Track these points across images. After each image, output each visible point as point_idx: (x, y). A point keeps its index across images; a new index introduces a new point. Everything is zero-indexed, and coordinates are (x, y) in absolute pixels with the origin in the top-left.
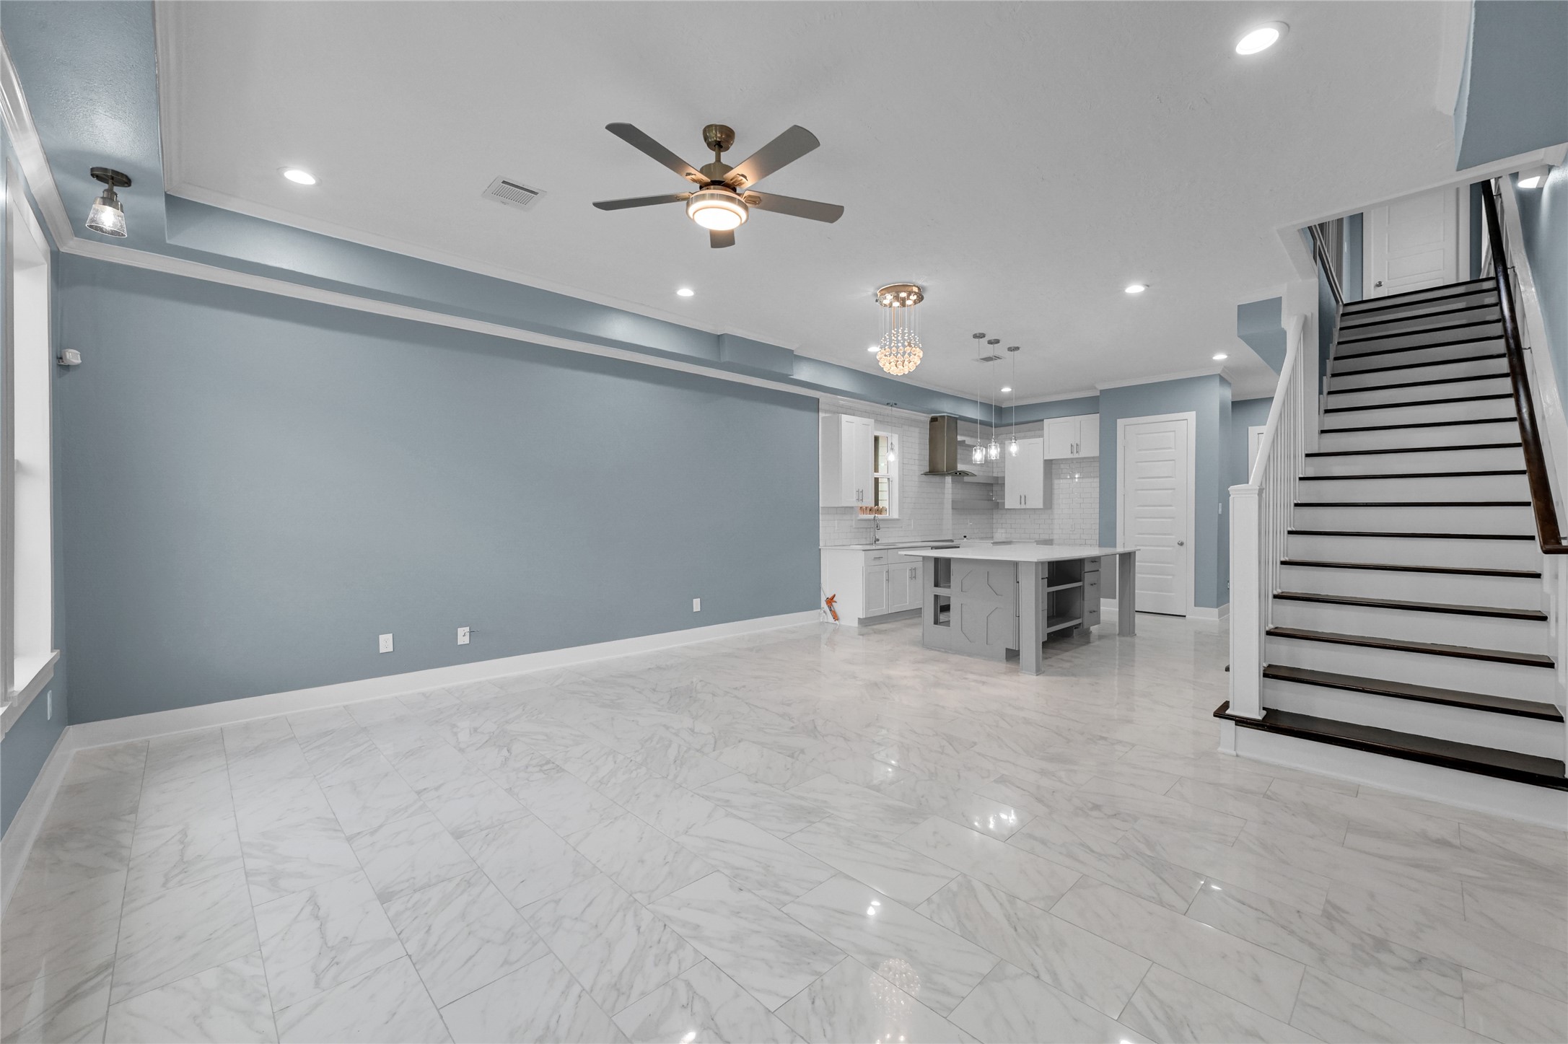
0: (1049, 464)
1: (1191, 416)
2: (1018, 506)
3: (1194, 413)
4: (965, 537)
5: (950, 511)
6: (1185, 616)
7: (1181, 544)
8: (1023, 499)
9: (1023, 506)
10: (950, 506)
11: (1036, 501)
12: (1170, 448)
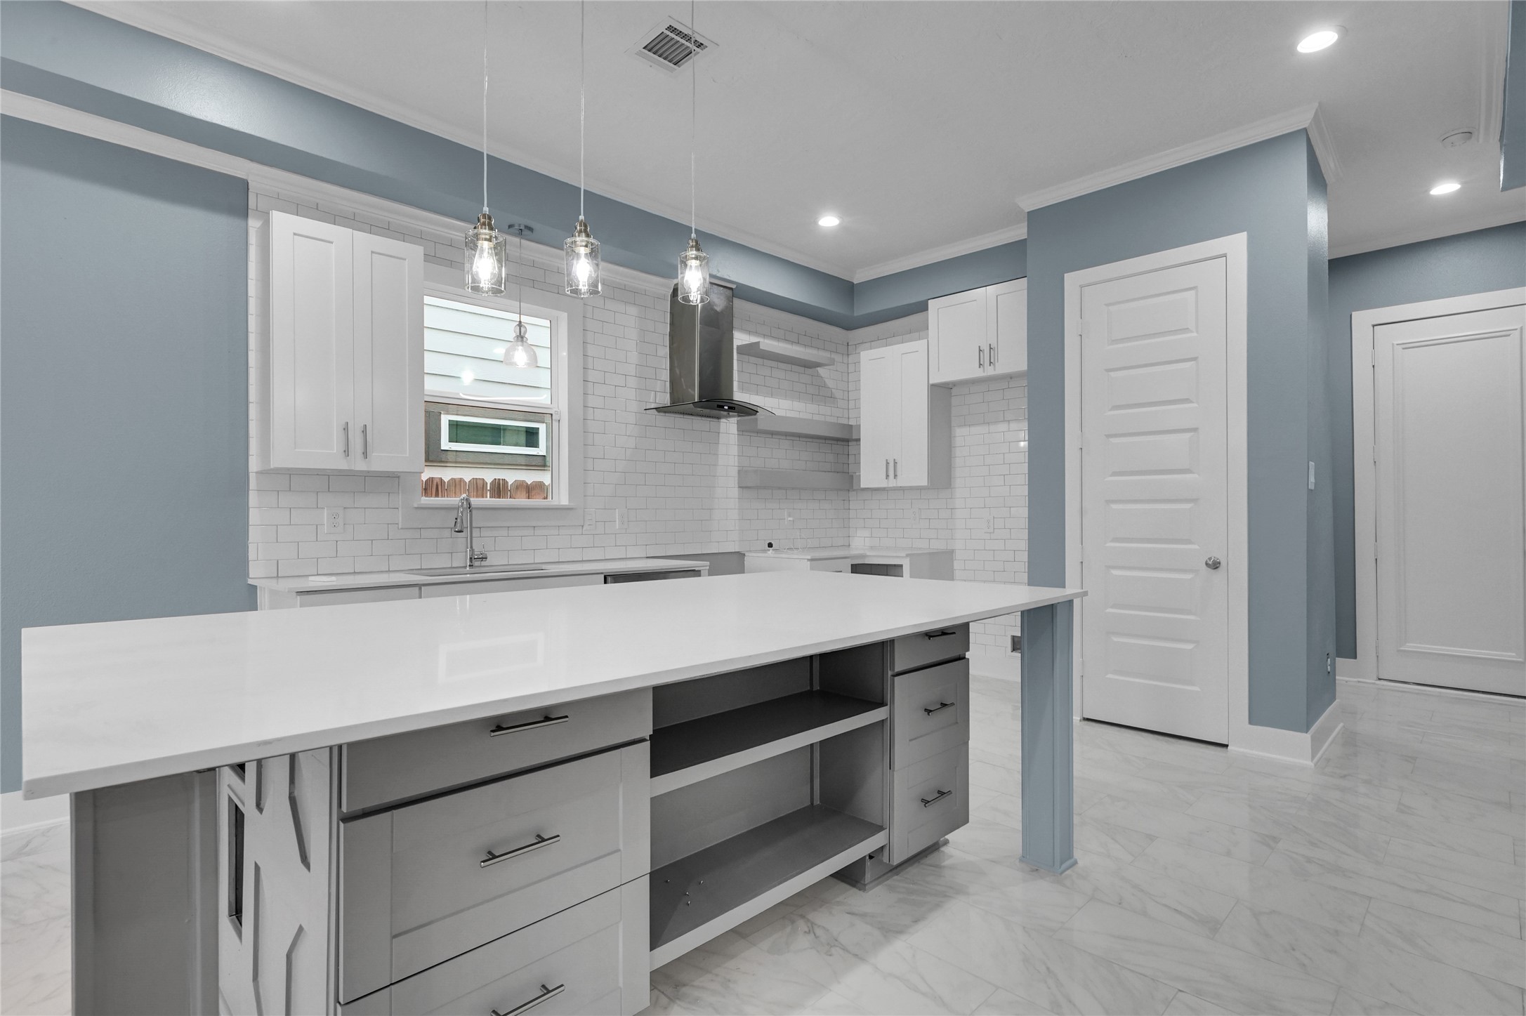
0: (942, 395)
1: (1236, 245)
2: (883, 483)
3: (1243, 237)
4: (770, 545)
5: (735, 492)
6: (1226, 746)
7: (1215, 565)
8: (892, 468)
9: (892, 483)
10: (733, 482)
11: (915, 473)
12: (1186, 330)
